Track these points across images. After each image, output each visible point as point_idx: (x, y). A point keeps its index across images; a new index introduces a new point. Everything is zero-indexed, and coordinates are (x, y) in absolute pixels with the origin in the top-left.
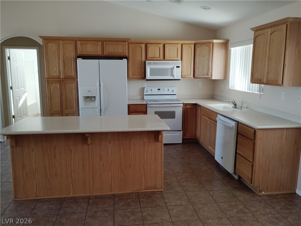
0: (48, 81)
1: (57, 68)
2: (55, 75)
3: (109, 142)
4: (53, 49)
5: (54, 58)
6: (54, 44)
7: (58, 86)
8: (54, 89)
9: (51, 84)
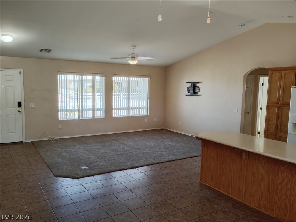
0: (269, 105)
1: (277, 95)
2: (275, 100)
3: (261, 163)
4: (276, 78)
5: (276, 86)
6: (277, 74)
7: (276, 110)
8: (272, 113)
9: (270, 108)
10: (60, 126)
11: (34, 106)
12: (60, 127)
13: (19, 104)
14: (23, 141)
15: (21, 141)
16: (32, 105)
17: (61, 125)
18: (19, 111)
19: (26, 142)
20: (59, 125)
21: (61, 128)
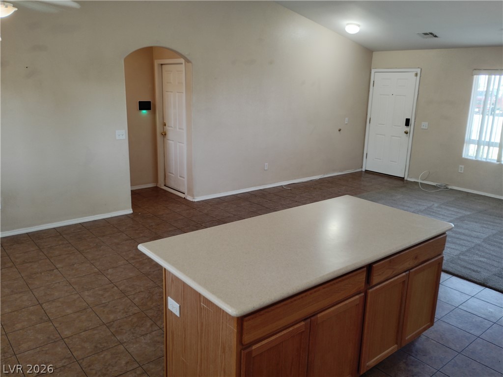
10: (461, 168)
11: (426, 128)
12: (461, 170)
13: (408, 122)
14: (404, 178)
15: (402, 176)
16: (425, 125)
17: (463, 166)
18: (406, 133)
19: (409, 179)
20: (461, 166)
21: (462, 172)
